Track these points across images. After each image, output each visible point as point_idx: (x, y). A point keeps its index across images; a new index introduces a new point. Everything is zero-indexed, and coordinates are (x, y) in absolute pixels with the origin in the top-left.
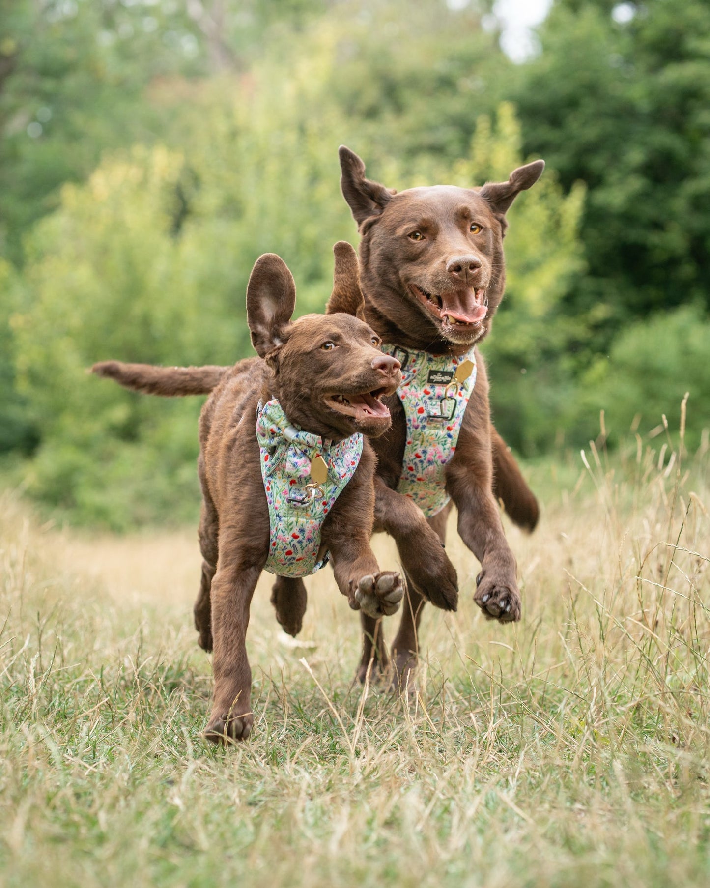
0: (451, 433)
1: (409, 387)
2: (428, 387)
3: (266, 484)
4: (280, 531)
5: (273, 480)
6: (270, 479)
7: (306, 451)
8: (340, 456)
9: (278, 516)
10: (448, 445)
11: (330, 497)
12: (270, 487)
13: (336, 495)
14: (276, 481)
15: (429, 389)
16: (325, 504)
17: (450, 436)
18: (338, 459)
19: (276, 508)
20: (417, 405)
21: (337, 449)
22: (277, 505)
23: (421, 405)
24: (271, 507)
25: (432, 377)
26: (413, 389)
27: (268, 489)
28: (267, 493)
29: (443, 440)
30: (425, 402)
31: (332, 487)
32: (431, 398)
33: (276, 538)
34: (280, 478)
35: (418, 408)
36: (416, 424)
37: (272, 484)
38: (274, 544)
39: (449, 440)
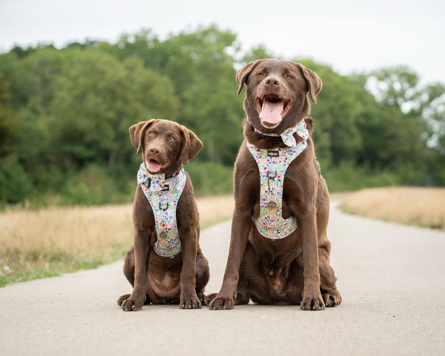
0: (280, 179)
1: (261, 158)
2: (269, 158)
3: (149, 199)
4: (158, 216)
5: (151, 197)
6: (150, 196)
7: (158, 181)
8: (177, 182)
9: (156, 210)
10: (279, 185)
11: (176, 199)
12: (151, 200)
13: (178, 198)
14: (153, 197)
15: (269, 159)
16: (174, 202)
17: (280, 180)
18: (177, 184)
19: (155, 207)
20: (264, 166)
21: (176, 180)
22: (155, 206)
23: (266, 166)
24: (153, 207)
25: (269, 154)
26: (263, 159)
27: (150, 201)
28: (150, 202)
29: (277, 182)
30: (267, 165)
31: (176, 195)
32: (270, 163)
33: (157, 219)
34: (154, 195)
35: (264, 167)
36: (263, 174)
37: (152, 198)
38: (157, 222)
39: (279, 182)
